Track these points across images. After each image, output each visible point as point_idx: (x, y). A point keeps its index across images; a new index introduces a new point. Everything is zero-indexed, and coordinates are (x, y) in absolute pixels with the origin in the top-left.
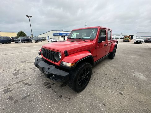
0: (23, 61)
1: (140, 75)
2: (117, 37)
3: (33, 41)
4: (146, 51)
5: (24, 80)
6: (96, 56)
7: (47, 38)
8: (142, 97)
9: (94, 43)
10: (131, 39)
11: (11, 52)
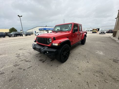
0: (20, 48)
1: (100, 52)
2: (88, 30)
3: (23, 35)
4: (107, 39)
5: (25, 59)
6: (72, 42)
7: (34, 33)
8: (99, 63)
9: (71, 33)
10: (98, 31)
11: (8, 43)
